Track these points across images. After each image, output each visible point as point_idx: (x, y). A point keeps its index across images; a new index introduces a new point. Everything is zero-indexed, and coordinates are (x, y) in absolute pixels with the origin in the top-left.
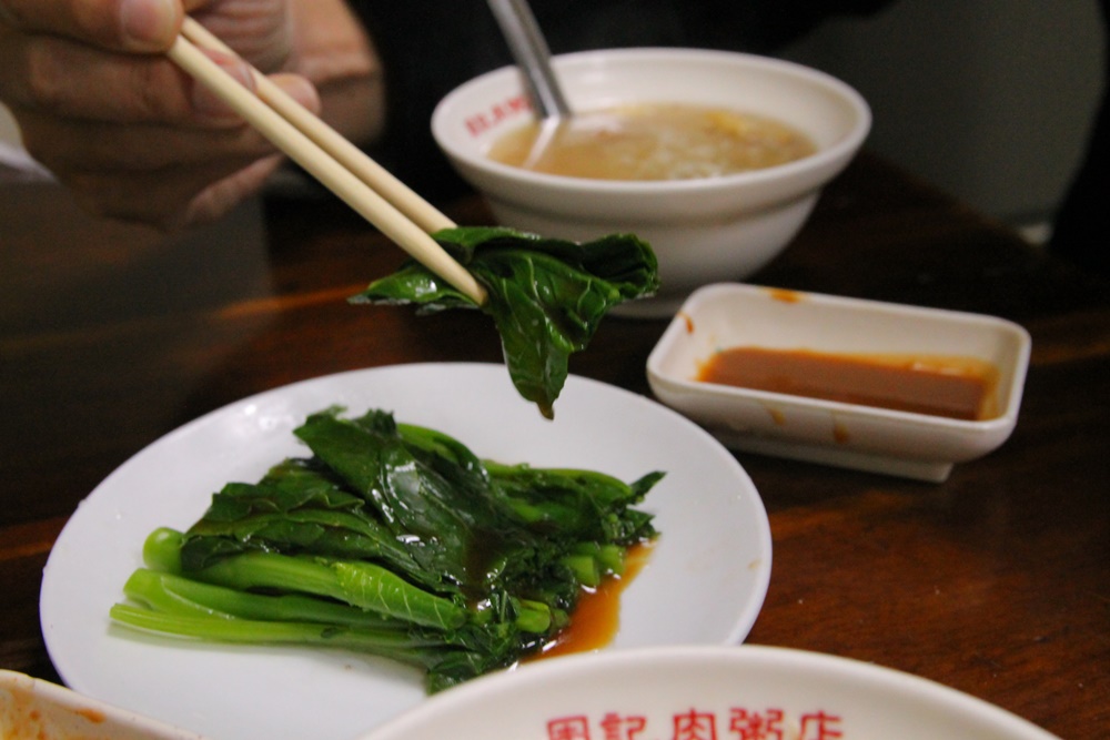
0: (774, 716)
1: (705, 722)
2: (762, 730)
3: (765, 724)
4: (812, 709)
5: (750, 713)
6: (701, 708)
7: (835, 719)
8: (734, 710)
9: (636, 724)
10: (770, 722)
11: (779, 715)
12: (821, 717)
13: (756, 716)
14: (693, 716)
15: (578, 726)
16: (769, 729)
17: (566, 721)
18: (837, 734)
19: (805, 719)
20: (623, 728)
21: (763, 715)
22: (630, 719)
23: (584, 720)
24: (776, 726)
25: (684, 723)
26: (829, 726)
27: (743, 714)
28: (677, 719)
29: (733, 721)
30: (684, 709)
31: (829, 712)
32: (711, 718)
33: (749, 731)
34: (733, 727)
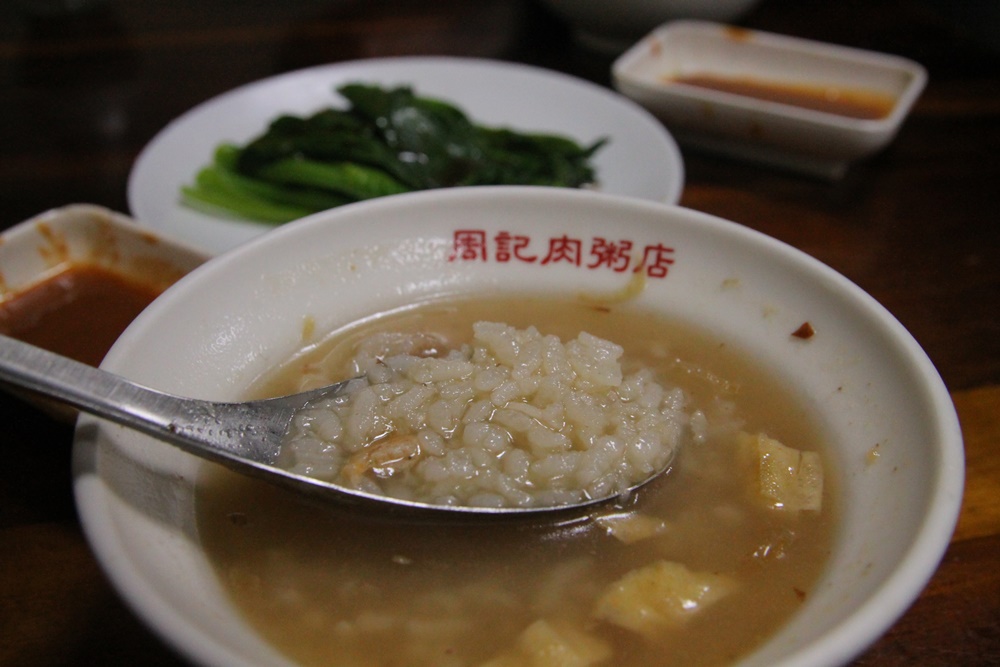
0: (625, 246)
1: (573, 246)
2: (615, 255)
3: (618, 251)
4: (654, 243)
5: (608, 243)
6: (572, 235)
7: (670, 251)
8: (596, 239)
9: (521, 242)
10: (622, 249)
11: (629, 245)
12: (660, 248)
13: (612, 244)
14: (565, 241)
15: (478, 238)
16: (621, 255)
17: (470, 232)
18: (670, 262)
19: (648, 249)
20: (512, 244)
21: (618, 245)
22: (518, 238)
23: (483, 234)
24: (625, 253)
25: (558, 245)
26: (665, 255)
27: (602, 242)
28: (553, 242)
29: (595, 247)
30: (559, 236)
31: (666, 245)
32: (578, 243)
33: (605, 255)
34: (593, 252)
